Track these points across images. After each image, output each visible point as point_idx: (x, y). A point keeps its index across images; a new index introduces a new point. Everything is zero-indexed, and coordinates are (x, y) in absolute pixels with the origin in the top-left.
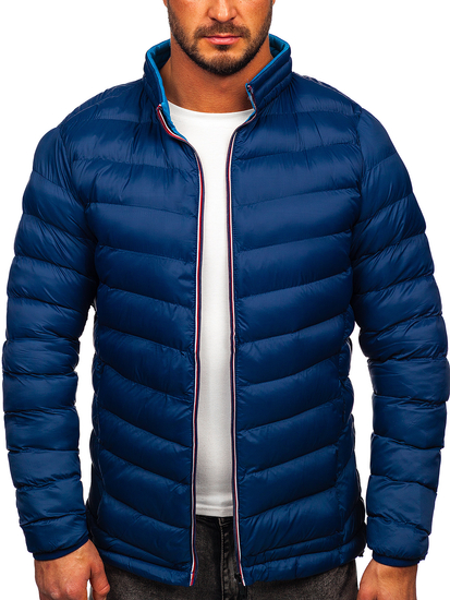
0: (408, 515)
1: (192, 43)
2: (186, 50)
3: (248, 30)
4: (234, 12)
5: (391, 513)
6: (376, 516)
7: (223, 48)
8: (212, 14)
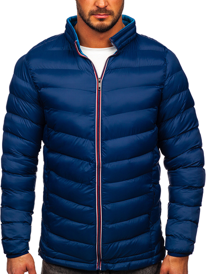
0: (185, 235)
1: (88, 18)
2: (85, 21)
3: (113, 12)
4: (107, 3)
5: (177, 234)
6: (170, 236)
7: (101, 20)
8: (97, 4)
